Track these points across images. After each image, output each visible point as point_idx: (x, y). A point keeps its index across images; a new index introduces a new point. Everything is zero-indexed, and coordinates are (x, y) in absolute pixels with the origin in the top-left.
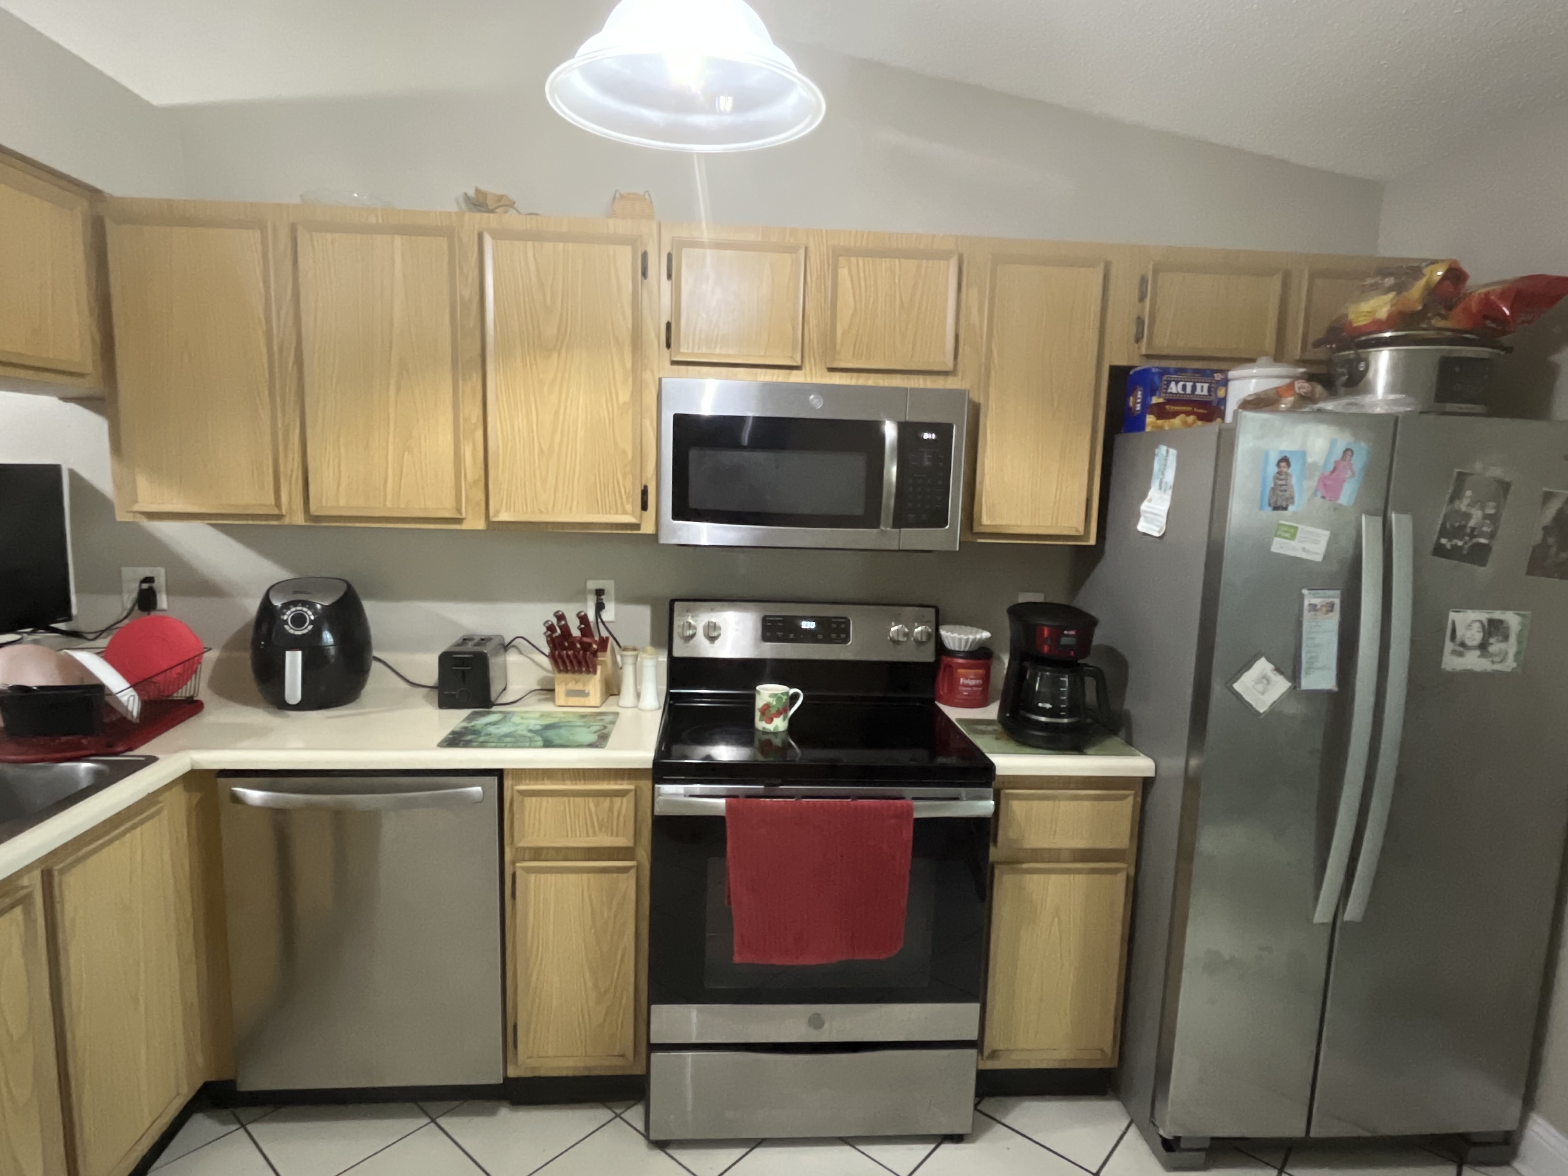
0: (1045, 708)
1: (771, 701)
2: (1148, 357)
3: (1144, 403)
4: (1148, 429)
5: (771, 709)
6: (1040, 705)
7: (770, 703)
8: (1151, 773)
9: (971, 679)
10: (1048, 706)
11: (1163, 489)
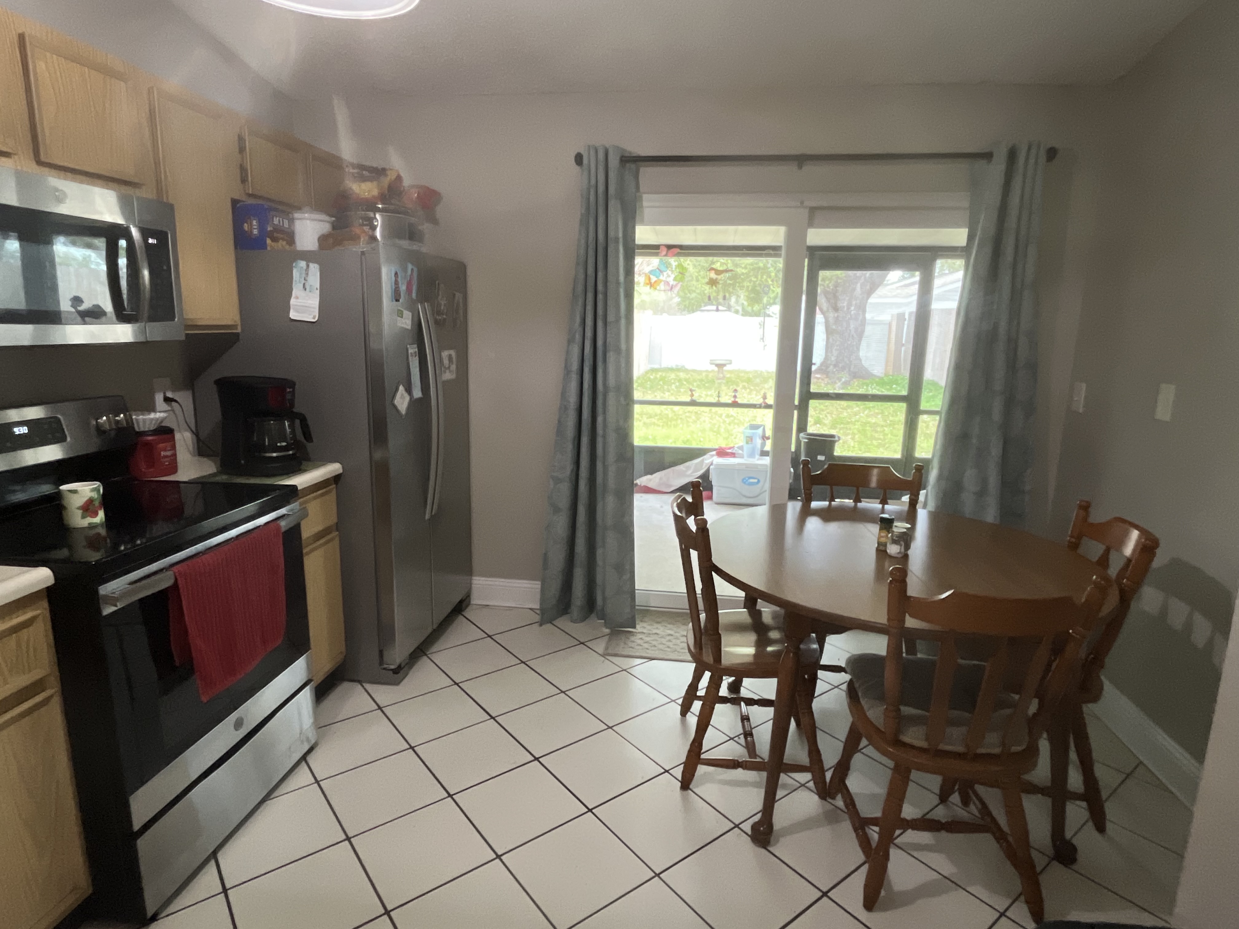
0: (283, 446)
1: (93, 496)
2: (250, 195)
3: (262, 228)
4: (269, 248)
5: (94, 503)
6: (279, 444)
7: (92, 497)
8: (341, 471)
9: (169, 450)
10: (284, 444)
11: (308, 289)
